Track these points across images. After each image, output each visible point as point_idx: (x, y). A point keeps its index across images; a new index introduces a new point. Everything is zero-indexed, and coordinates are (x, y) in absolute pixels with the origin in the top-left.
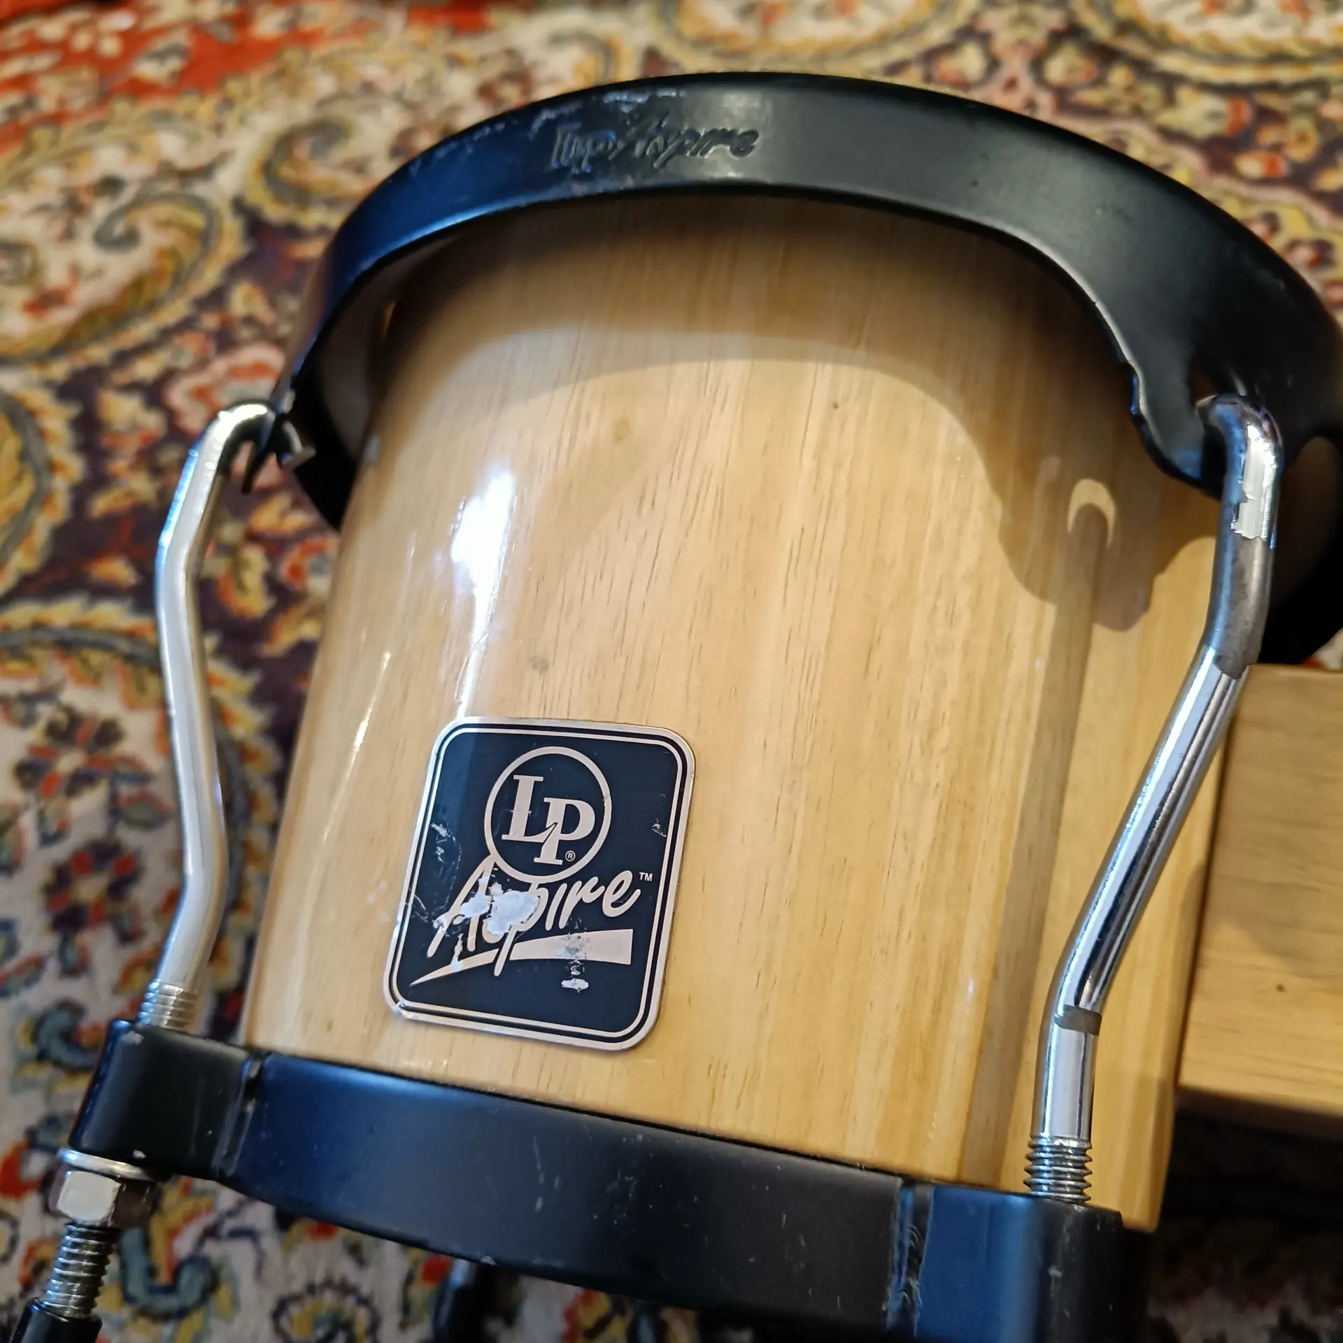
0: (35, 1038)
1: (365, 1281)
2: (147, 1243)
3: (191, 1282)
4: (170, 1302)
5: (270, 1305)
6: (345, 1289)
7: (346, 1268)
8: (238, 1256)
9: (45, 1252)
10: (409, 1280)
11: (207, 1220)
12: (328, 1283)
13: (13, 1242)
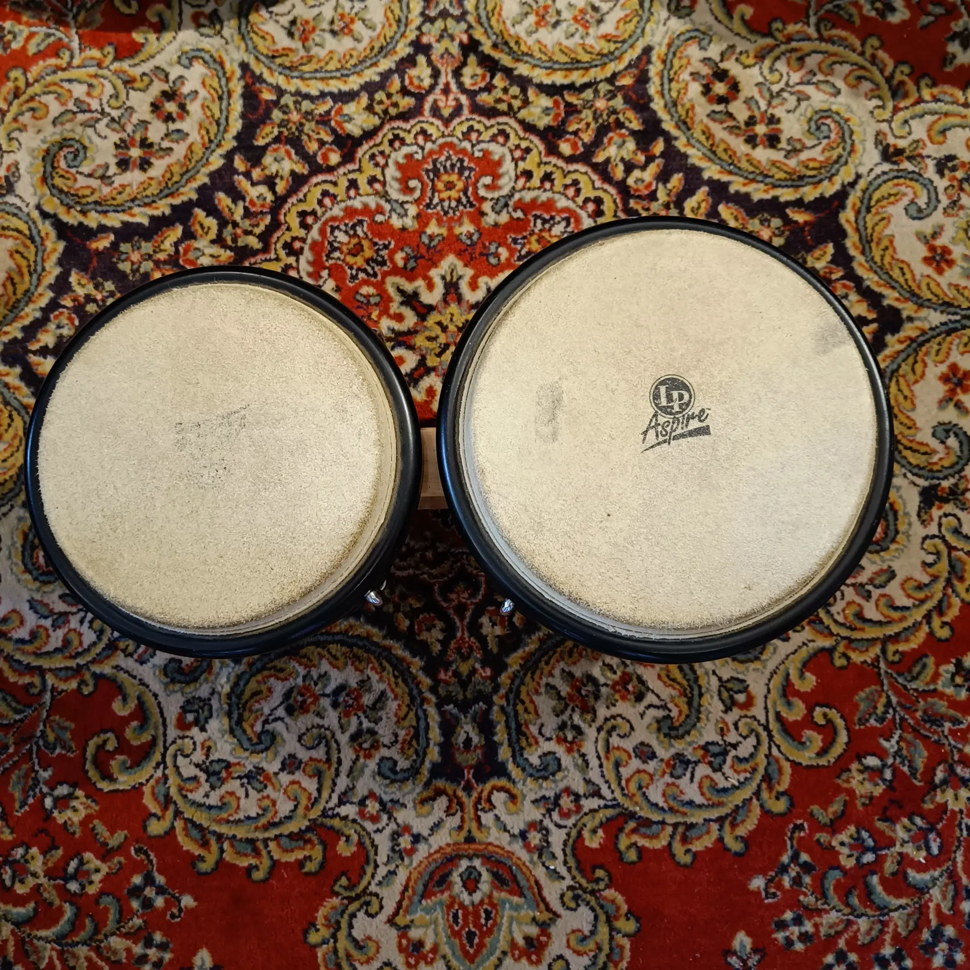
0: (166, 675)
1: (326, 722)
2: (244, 732)
3: (266, 739)
4: (262, 747)
5: (296, 738)
6: (320, 727)
7: (317, 721)
8: (279, 726)
9: (207, 744)
10: (340, 718)
11: (263, 718)
12: (313, 727)
13: (194, 743)
